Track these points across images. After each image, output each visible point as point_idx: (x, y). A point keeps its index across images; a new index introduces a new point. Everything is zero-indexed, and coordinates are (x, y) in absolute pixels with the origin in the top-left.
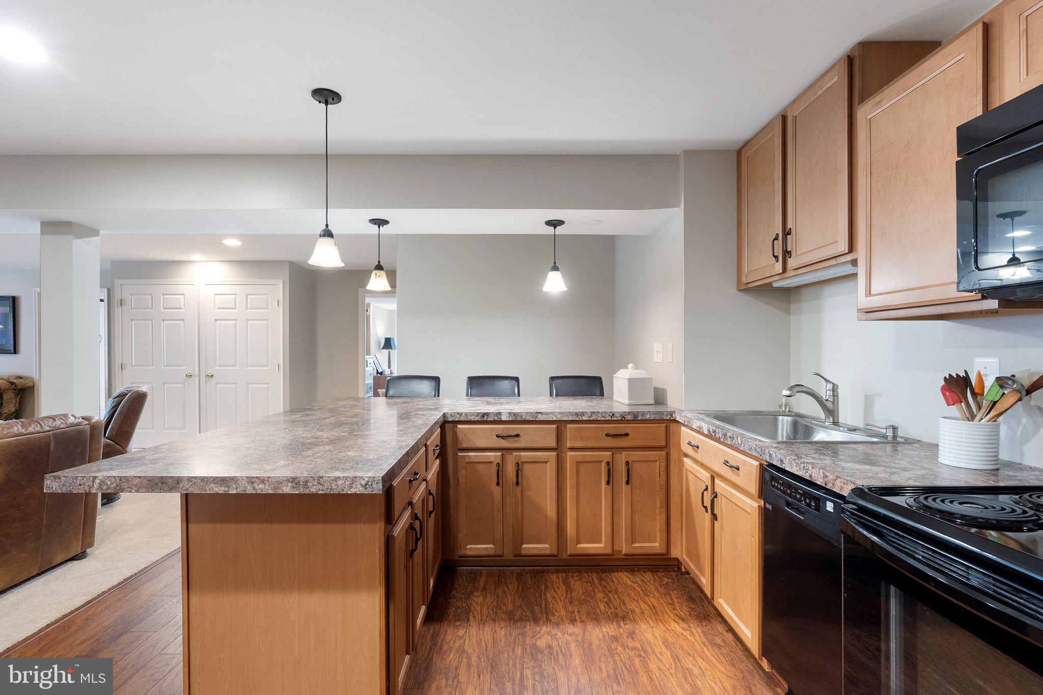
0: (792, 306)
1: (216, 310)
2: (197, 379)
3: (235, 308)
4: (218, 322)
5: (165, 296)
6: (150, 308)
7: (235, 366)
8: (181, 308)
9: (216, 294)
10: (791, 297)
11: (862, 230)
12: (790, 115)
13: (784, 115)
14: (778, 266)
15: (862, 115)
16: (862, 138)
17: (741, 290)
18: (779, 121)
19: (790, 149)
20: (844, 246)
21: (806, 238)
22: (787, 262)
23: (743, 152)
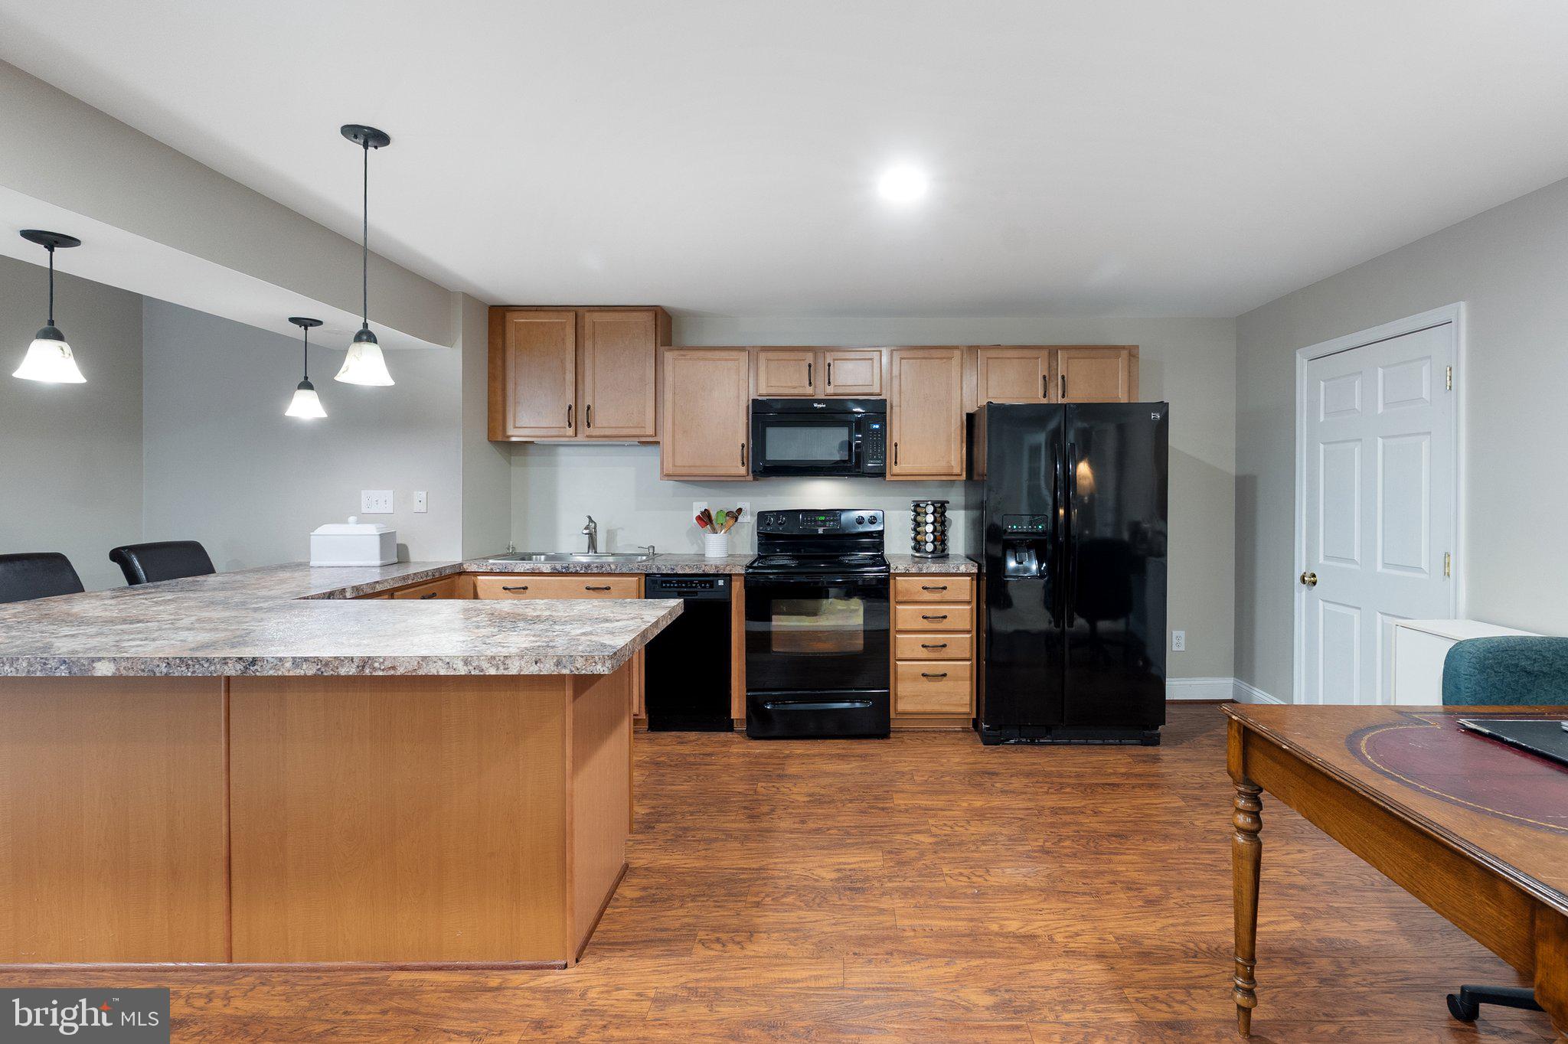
0: (514, 459)
10: (512, 449)
11: (668, 425)
12: (589, 318)
13: (578, 313)
14: (570, 431)
15: (669, 356)
16: (668, 369)
17: (492, 441)
18: (572, 315)
19: (588, 344)
20: (651, 431)
21: (606, 418)
22: (580, 429)
23: (509, 315)
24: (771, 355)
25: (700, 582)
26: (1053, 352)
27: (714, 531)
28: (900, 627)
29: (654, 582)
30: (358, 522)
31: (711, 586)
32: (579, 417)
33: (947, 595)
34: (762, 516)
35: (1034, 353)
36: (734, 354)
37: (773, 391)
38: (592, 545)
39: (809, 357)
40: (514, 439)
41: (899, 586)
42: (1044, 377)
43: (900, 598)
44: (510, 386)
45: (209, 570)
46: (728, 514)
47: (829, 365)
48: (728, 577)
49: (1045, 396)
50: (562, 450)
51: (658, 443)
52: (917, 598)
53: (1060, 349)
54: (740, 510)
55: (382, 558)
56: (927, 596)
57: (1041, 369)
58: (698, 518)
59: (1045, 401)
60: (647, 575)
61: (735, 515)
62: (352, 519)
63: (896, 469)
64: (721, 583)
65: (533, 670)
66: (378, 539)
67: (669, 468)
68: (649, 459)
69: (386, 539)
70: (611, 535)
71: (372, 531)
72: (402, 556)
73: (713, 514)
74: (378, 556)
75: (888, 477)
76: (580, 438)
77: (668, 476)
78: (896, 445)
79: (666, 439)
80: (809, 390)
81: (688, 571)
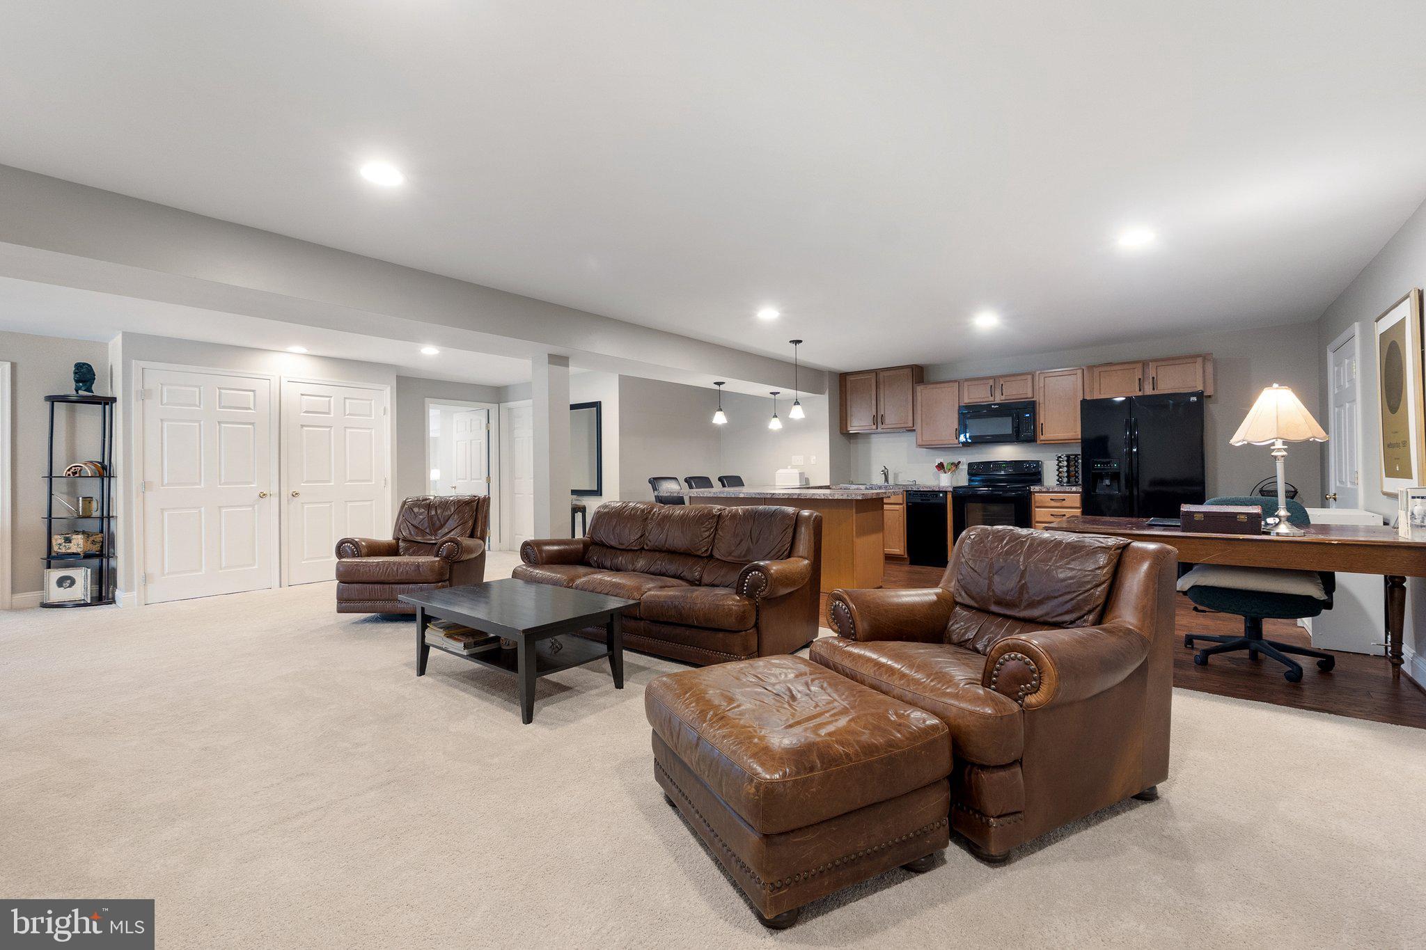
0: (852, 441)
1: (302, 414)
2: (275, 500)
3: (328, 413)
4: (304, 428)
5: (223, 391)
6: (196, 405)
7: (329, 482)
8: (250, 409)
9: (302, 395)
10: (851, 437)
11: (918, 421)
12: (882, 375)
13: (876, 372)
14: (874, 427)
15: (919, 388)
16: (919, 394)
17: (842, 433)
18: (874, 374)
19: (882, 387)
20: (911, 425)
21: (891, 419)
22: (879, 426)
23: (848, 377)
24: (970, 383)
25: (931, 495)
26: (1144, 364)
27: (945, 473)
28: (1038, 519)
29: (910, 494)
30: (791, 468)
31: (936, 497)
32: (878, 420)
33: (1065, 504)
34: (970, 465)
35: (1134, 366)
36: (951, 384)
37: (971, 401)
38: (886, 480)
39: (991, 382)
40: (851, 432)
41: (1036, 499)
42: (1140, 379)
43: (1037, 505)
44: (849, 408)
45: (743, 485)
46: (952, 464)
47: (1002, 385)
48: (946, 493)
49: (1140, 390)
50: (873, 435)
51: (915, 430)
52: (1047, 505)
53: (1151, 362)
54: (959, 462)
55: (800, 482)
56: (1053, 504)
57: (1138, 375)
58: (937, 467)
59: (1140, 394)
60: (907, 491)
61: (957, 465)
62: (789, 467)
63: (1042, 438)
64: (941, 495)
65: (841, 497)
66: (798, 475)
67: (920, 442)
68: (911, 438)
69: (801, 474)
70: (896, 476)
71: (796, 471)
72: (807, 480)
73: (945, 465)
74: (798, 481)
75: (1038, 442)
76: (879, 430)
77: (921, 446)
78: (1042, 424)
79: (918, 427)
80: (992, 399)
81: (925, 490)
